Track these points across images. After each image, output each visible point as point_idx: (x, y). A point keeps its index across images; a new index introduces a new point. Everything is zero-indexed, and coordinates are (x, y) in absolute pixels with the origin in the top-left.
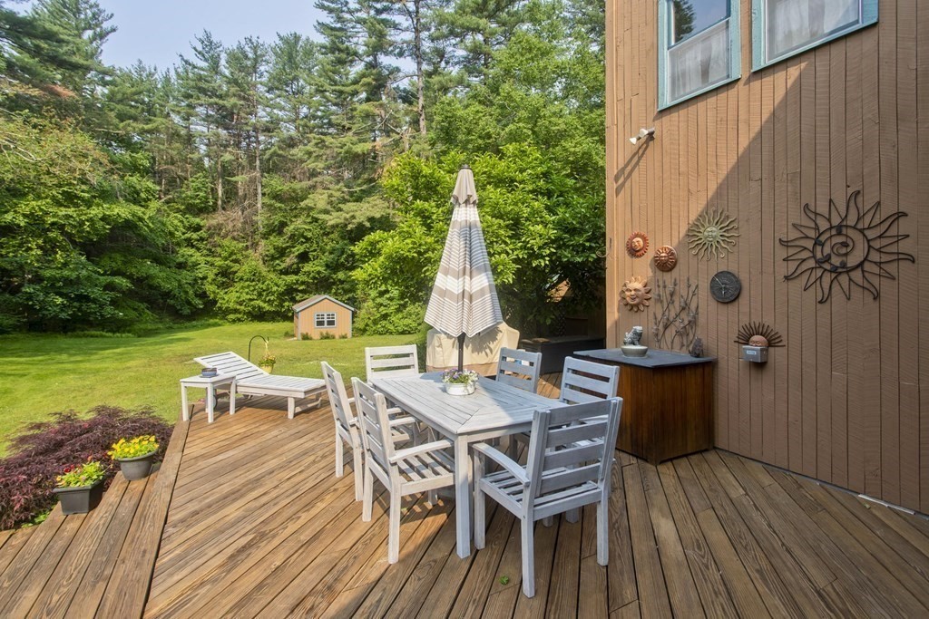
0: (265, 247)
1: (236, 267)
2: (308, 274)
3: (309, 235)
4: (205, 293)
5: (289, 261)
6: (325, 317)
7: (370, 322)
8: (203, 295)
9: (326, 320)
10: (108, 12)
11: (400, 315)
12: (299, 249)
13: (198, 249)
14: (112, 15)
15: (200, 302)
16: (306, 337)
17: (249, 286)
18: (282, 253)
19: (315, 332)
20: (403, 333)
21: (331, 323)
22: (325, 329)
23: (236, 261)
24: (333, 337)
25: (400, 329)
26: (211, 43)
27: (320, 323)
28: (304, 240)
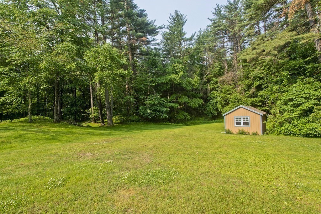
0: (242, 86)
1: (229, 96)
2: (262, 96)
3: (262, 75)
4: (217, 108)
5: (252, 91)
6: (242, 119)
7: (277, 124)
8: (217, 110)
9: (242, 121)
10: (185, 15)
11: (305, 120)
12: (256, 84)
13: (218, 91)
14: (186, 15)
15: (216, 112)
16: (229, 132)
17: (234, 105)
18: (249, 87)
19: (235, 129)
20: (307, 136)
21: (246, 124)
22: (242, 127)
23: (229, 94)
24: (248, 134)
25: (303, 132)
26: (218, 8)
27: (238, 123)
28: (259, 79)
